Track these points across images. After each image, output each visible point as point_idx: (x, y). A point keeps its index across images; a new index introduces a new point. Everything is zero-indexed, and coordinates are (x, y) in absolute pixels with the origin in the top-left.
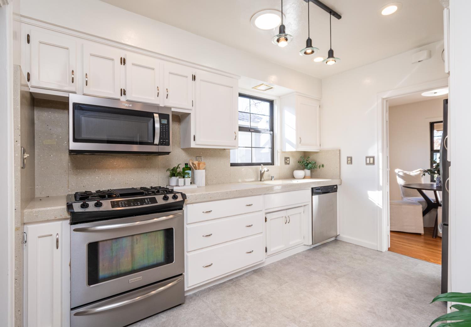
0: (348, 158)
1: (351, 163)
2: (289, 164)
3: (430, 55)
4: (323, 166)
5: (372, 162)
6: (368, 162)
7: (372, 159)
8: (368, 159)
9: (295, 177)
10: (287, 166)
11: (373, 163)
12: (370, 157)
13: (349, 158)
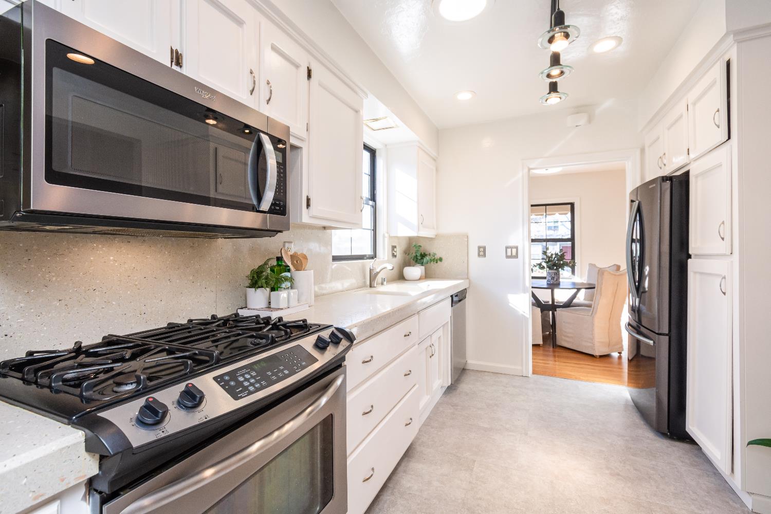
0: (479, 248)
1: (484, 255)
2: (396, 256)
3: (590, 121)
4: (441, 259)
5: (514, 253)
6: (509, 254)
7: (514, 251)
8: (509, 250)
9: (406, 278)
10: (394, 259)
11: (516, 256)
12: (512, 248)
13: (481, 247)
